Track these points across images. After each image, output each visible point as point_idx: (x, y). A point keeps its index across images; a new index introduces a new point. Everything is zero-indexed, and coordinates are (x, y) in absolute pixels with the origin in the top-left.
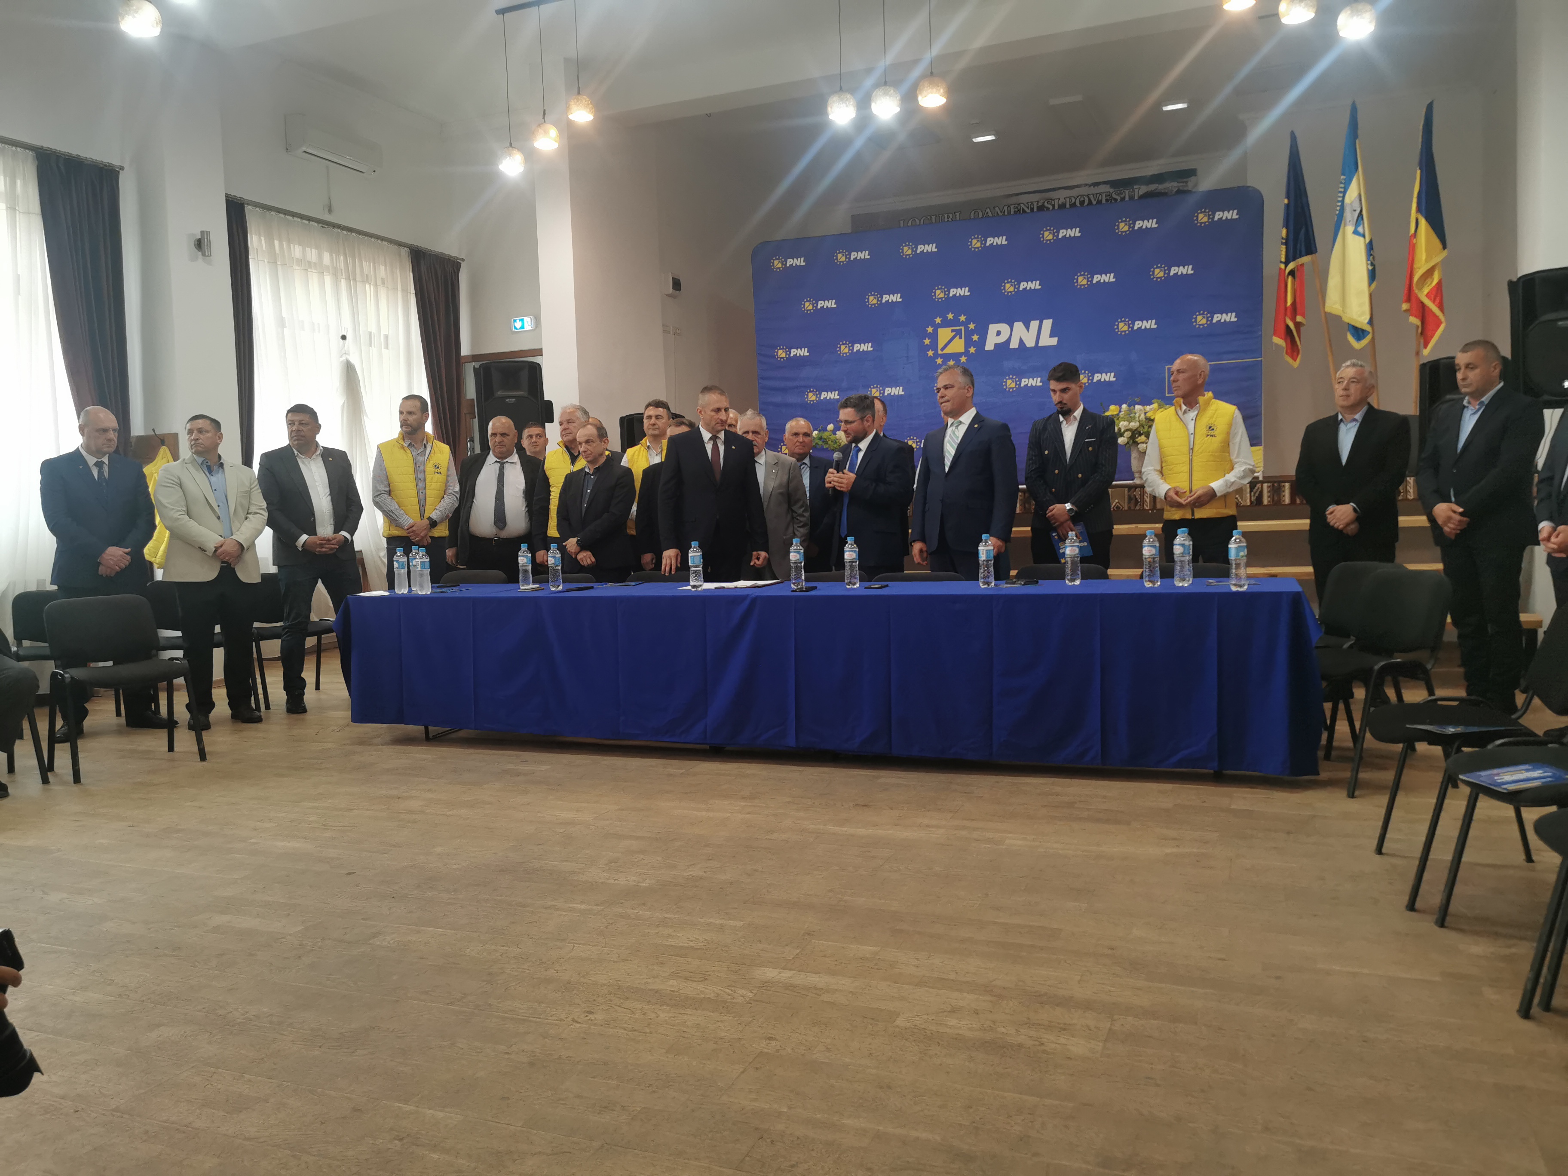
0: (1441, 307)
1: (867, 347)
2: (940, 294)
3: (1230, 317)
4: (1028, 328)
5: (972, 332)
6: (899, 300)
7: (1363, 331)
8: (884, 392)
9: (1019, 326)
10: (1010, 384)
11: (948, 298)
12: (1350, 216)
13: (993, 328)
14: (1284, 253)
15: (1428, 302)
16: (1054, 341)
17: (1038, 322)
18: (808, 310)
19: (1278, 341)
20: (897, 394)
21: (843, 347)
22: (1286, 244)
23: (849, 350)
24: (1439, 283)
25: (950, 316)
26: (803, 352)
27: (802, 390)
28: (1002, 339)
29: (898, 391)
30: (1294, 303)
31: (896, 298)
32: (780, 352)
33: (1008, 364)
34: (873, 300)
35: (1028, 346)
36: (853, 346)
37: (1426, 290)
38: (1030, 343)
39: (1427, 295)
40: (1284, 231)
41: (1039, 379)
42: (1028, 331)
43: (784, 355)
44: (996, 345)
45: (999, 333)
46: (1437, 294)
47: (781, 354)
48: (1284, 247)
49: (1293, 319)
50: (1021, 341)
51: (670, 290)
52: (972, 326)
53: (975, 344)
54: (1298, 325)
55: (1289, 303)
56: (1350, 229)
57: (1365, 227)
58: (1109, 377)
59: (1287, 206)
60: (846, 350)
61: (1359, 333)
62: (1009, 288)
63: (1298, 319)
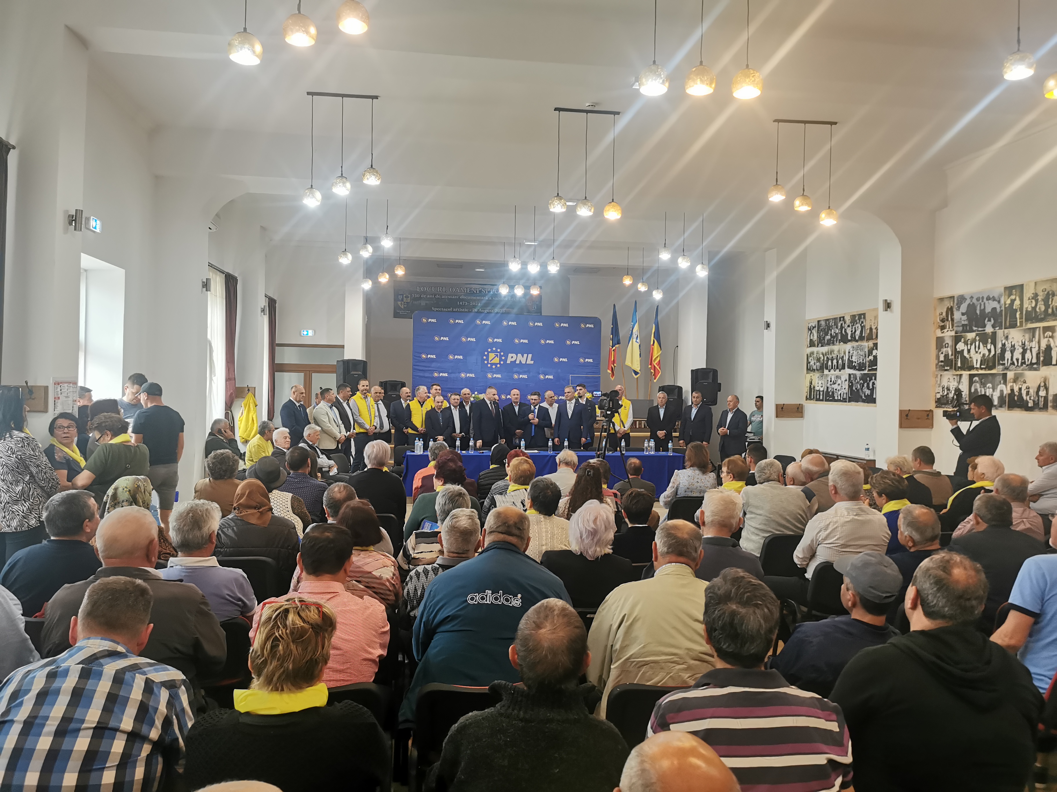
0: (660, 368)
1: (461, 357)
2: (490, 340)
3: (591, 360)
5: (502, 356)
7: (638, 373)
9: (520, 355)
10: (516, 376)
11: (494, 342)
12: (634, 336)
13: (510, 355)
14: (611, 343)
15: (656, 366)
16: (532, 362)
17: (527, 355)
18: (436, 340)
19: (609, 371)
21: (450, 356)
22: (612, 340)
23: (453, 357)
24: (659, 361)
25: (494, 349)
26: (434, 357)
27: (433, 371)
28: (513, 360)
29: (472, 375)
30: (614, 360)
31: (473, 340)
32: (423, 355)
33: (515, 369)
34: (463, 339)
35: (523, 363)
36: (455, 356)
37: (656, 362)
39: (656, 364)
40: (611, 336)
41: (526, 376)
43: (425, 357)
44: (511, 361)
45: (512, 357)
46: (659, 363)
47: (424, 356)
48: (611, 341)
49: (614, 365)
50: (520, 361)
53: (503, 360)
54: (614, 366)
55: (612, 360)
56: (634, 340)
57: (638, 341)
58: (551, 377)
59: (612, 328)
61: (636, 373)
62: (516, 341)
63: (615, 365)
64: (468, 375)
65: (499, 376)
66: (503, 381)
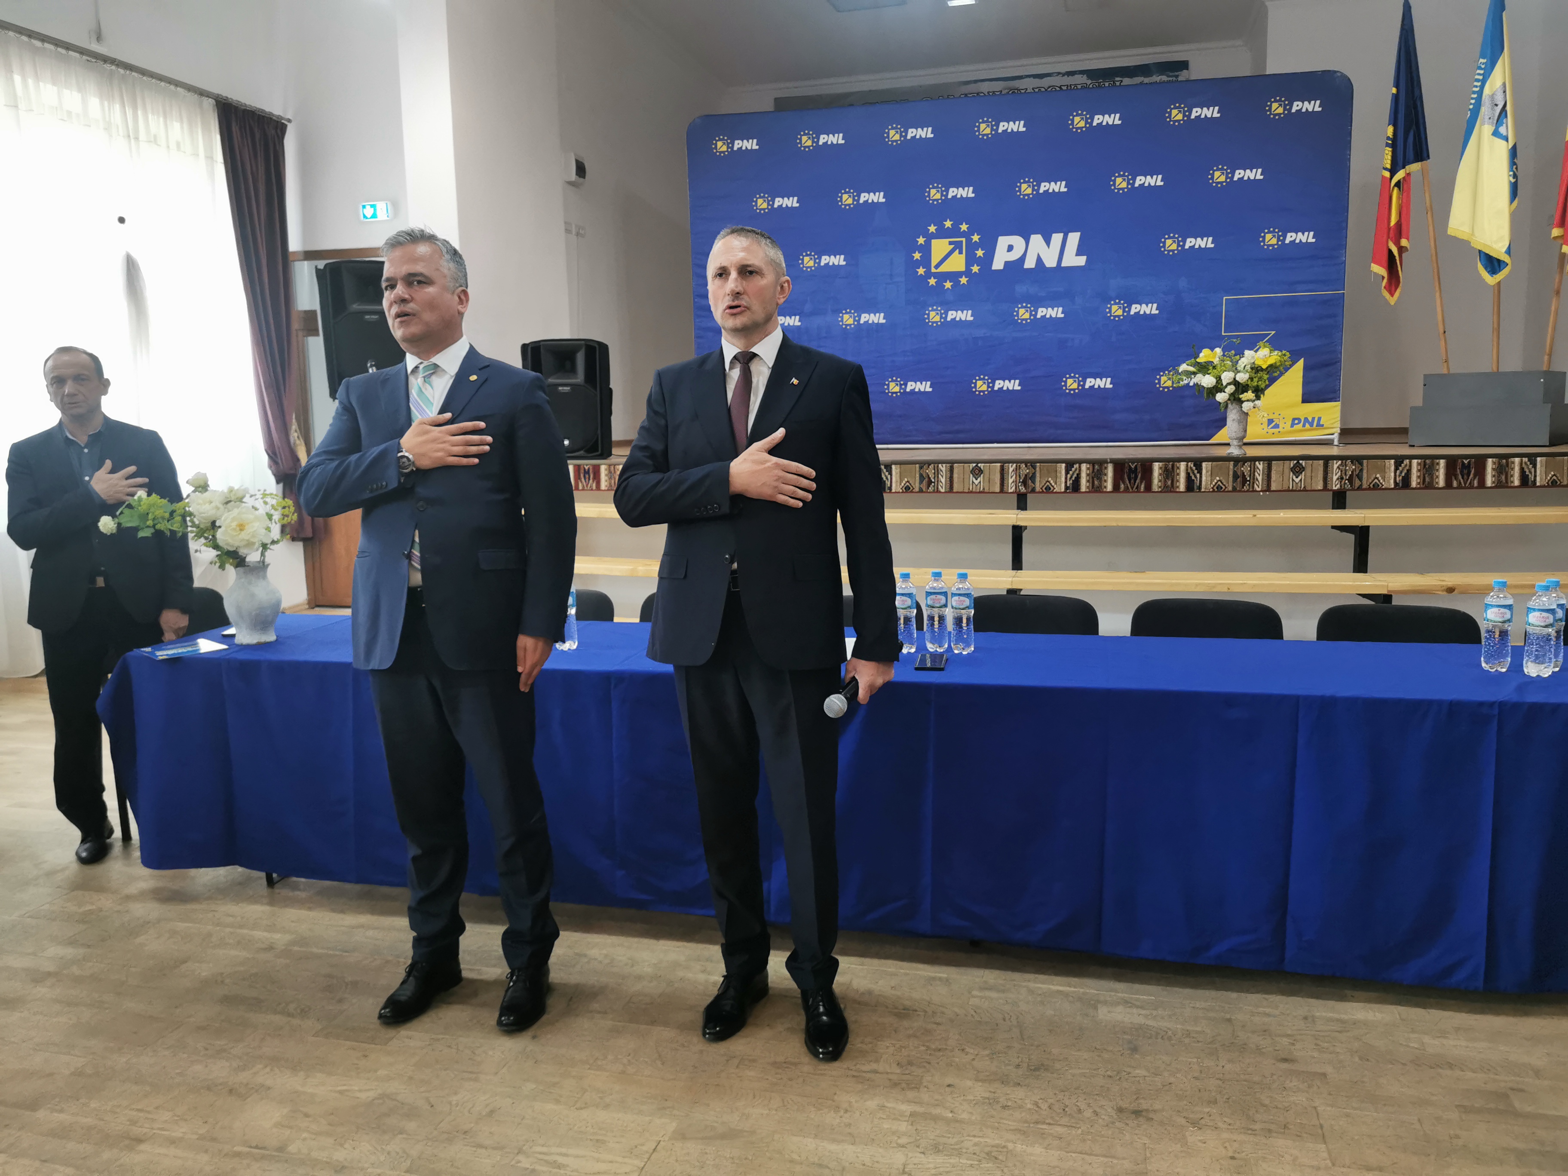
1: (838, 260)
2: (935, 194)
3: (1308, 237)
4: (1048, 242)
5: (976, 246)
6: (882, 200)
7: (1499, 261)
8: (860, 319)
9: (1037, 240)
10: (1023, 314)
11: (946, 201)
12: (1491, 112)
13: (1003, 242)
14: (1389, 157)
16: (1081, 261)
17: (1062, 235)
18: (761, 210)
19: (1380, 270)
20: (876, 322)
21: (806, 259)
22: (1394, 146)
23: (815, 262)
25: (948, 224)
28: (1014, 256)
29: (877, 318)
30: (1399, 224)
31: (878, 197)
33: (1020, 289)
34: (847, 199)
35: (1047, 266)
36: (820, 258)
38: (1050, 262)
40: (1390, 131)
41: (1061, 309)
42: (1049, 247)
44: (1007, 263)
45: (1010, 248)
48: (1389, 149)
49: (1397, 243)
50: (1039, 260)
51: (573, 176)
52: (976, 238)
53: (978, 261)
54: (1401, 250)
55: (1393, 222)
56: (1490, 129)
57: (1508, 128)
58: (1150, 309)
59: (1396, 98)
60: (811, 263)
61: (1493, 264)
62: (1026, 189)
63: (1404, 242)
64: (865, 318)
65: (966, 315)
66: (980, 333)
